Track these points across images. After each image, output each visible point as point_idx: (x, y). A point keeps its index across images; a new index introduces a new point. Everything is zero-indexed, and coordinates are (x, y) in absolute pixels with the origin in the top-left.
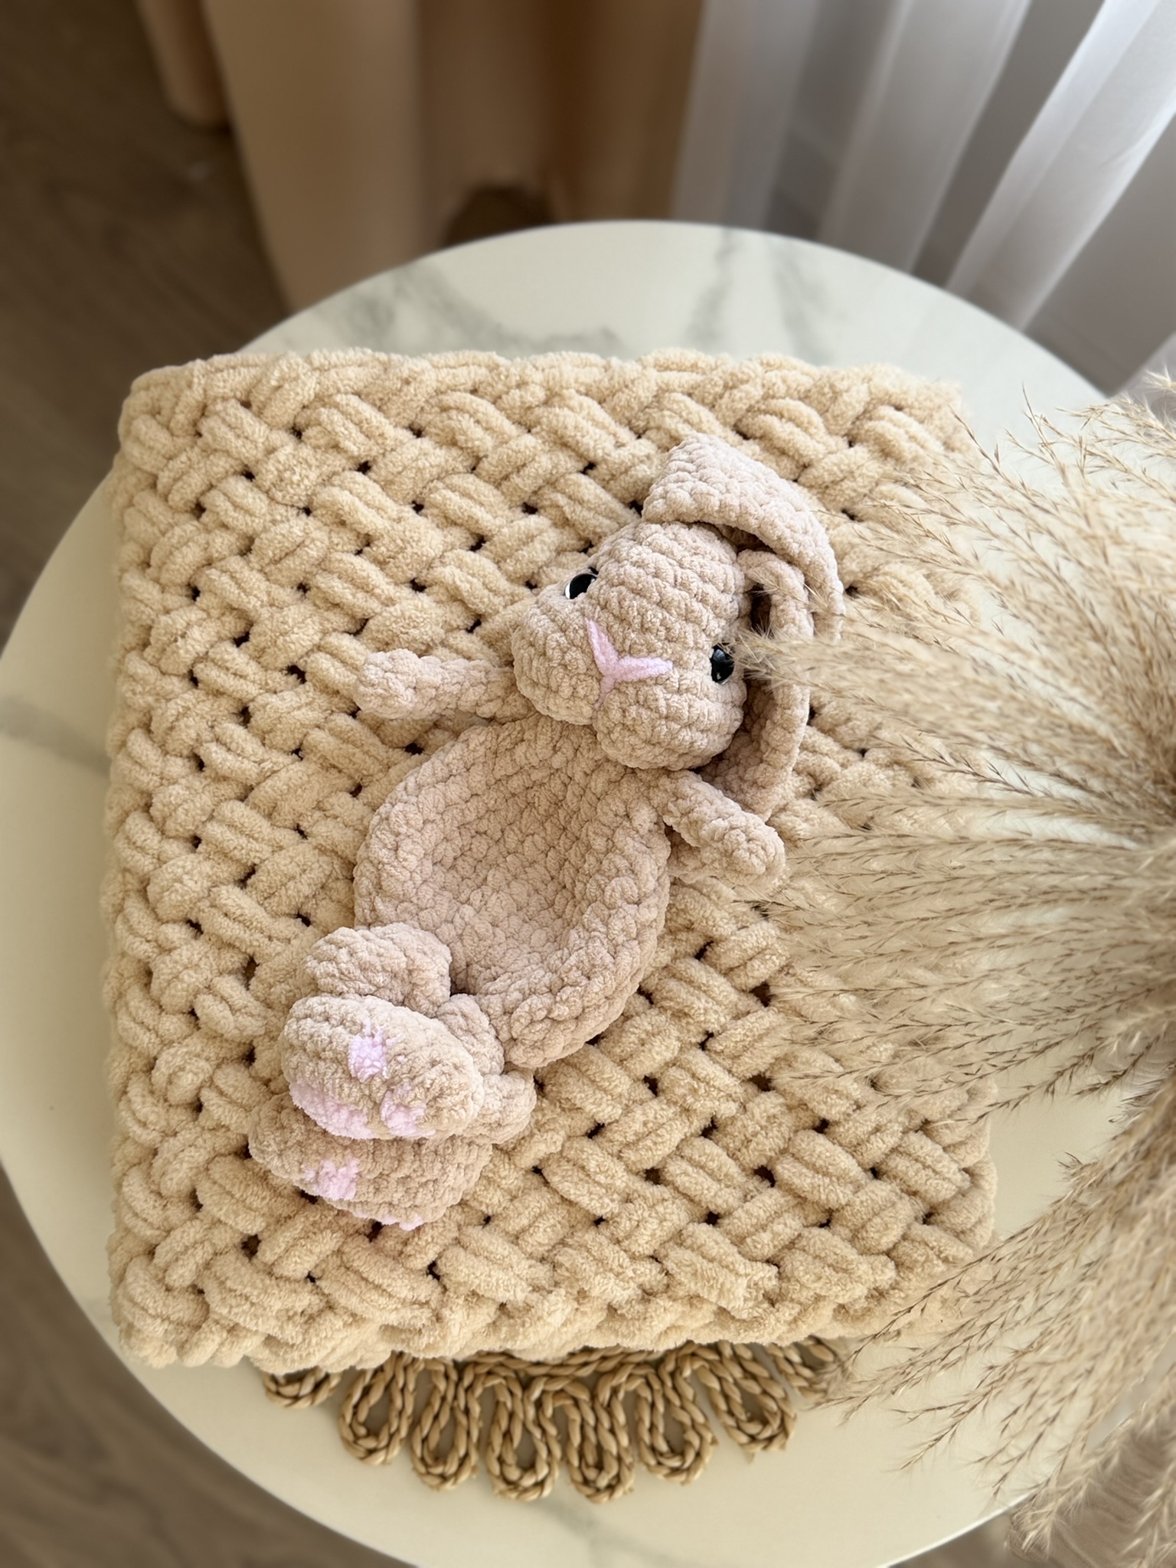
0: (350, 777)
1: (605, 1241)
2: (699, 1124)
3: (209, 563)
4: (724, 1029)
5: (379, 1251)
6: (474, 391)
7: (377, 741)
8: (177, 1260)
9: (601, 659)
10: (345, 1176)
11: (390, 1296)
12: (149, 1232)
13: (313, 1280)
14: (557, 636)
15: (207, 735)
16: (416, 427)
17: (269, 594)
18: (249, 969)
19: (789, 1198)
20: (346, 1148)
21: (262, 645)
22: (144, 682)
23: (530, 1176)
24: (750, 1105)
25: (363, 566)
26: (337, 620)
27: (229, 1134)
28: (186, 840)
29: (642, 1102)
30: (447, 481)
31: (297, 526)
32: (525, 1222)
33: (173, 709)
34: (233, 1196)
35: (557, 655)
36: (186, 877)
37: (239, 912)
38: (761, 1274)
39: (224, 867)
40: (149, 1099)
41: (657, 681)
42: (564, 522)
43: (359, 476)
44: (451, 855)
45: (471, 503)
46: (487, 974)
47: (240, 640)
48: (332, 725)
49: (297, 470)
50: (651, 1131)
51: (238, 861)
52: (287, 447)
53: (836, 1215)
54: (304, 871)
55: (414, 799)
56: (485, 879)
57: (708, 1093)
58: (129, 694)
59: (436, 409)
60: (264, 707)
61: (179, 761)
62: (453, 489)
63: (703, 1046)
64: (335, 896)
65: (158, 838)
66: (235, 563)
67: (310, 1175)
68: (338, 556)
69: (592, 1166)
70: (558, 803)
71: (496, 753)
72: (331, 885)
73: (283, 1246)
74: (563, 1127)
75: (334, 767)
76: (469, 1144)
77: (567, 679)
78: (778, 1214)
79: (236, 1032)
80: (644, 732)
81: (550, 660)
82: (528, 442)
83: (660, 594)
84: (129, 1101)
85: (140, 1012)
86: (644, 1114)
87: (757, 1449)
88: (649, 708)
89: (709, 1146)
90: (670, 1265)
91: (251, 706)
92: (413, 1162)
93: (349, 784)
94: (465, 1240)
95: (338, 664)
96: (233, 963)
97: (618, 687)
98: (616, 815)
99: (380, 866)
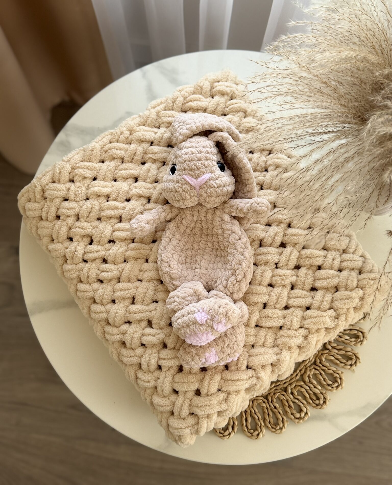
0: (143, 258)
1: (286, 331)
2: (289, 287)
3: (70, 229)
4: (279, 260)
5: (232, 371)
6: (110, 143)
7: (144, 245)
8: (181, 409)
9: (192, 183)
10: (213, 355)
11: (242, 380)
12: (169, 408)
13: (220, 390)
14: (177, 184)
15: (99, 272)
16: (101, 161)
17: (91, 226)
18: (150, 324)
19: (324, 290)
20: (208, 347)
21: (98, 240)
22: (73, 269)
23: (256, 328)
24: (298, 274)
25: (111, 203)
26: (114, 221)
27: (173, 368)
28: (111, 303)
29: (272, 291)
30: (118, 169)
31: (89, 203)
32: (263, 340)
33: (85, 271)
34: (185, 383)
35: (180, 189)
36: (118, 311)
37: (138, 310)
38: (330, 313)
39: (126, 302)
40: (146, 374)
41: (210, 179)
42: (155, 161)
43: (95, 181)
44: (184, 259)
45: (128, 170)
46: (213, 282)
47: (91, 243)
48: (130, 248)
49: (79, 190)
50: (279, 296)
51: (129, 298)
52: (72, 186)
53: (338, 287)
54: (148, 289)
55: (165, 251)
56: (196, 260)
57: (286, 278)
58: (71, 276)
59: (104, 153)
60: (109, 255)
61: (95, 284)
62: (122, 170)
63: (277, 268)
64: (160, 290)
65: (103, 307)
66: (78, 224)
67: (204, 361)
68: (103, 205)
69: (270, 314)
70: (202, 230)
71: (178, 227)
72: (157, 288)
73: (207, 386)
74: (256, 310)
75: (137, 258)
76: (238, 327)
77: (187, 194)
78: (324, 296)
79: (158, 340)
80: (214, 194)
81: (179, 192)
82: (133, 146)
83: (197, 157)
84: (140, 379)
85: (128, 354)
86: (274, 293)
87: (354, 367)
88: (212, 188)
89: (295, 291)
90: (306, 326)
91: (105, 257)
92: (227, 340)
93: (144, 260)
94: (251, 354)
95: (121, 232)
96: (145, 324)
97: (201, 188)
98: (219, 222)
99: (168, 273)
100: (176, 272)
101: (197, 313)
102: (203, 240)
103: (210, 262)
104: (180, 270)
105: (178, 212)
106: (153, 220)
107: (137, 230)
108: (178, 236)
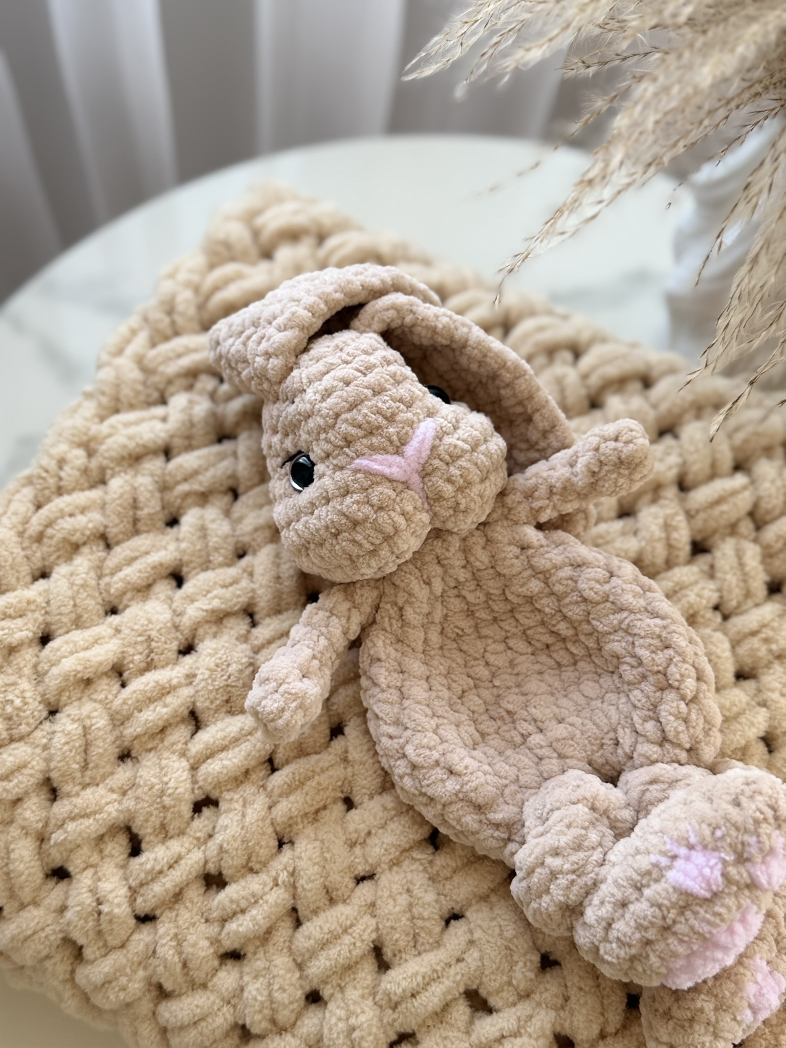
0: (335, 801)
3: (42, 839)
4: (719, 590)
6: (39, 507)
7: (314, 758)
9: (393, 472)
14: (348, 500)
15: (213, 930)
16: (37, 574)
17: (112, 790)
18: (477, 1001)
20: (740, 963)
21: (158, 823)
22: (119, 971)
25: (139, 685)
26: (178, 735)
28: (306, 1007)
29: (760, 690)
30: (107, 571)
31: (66, 724)
35: (367, 509)
36: (352, 1021)
37: (420, 979)
39: (361, 975)
41: (440, 436)
42: (203, 498)
43: (51, 645)
44: (472, 729)
45: (142, 560)
46: (609, 749)
47: (135, 850)
48: (277, 792)
49: (10, 697)
51: (363, 956)
54: (408, 891)
55: (409, 733)
56: (509, 712)
57: (773, 629)
58: (122, 995)
59: (35, 546)
60: (221, 849)
61: (222, 974)
62: (118, 568)
63: (726, 618)
64: (447, 873)
65: (288, 1037)
66: (61, 808)
67: (748, 1016)
68: (118, 702)
70: (470, 613)
71: (399, 641)
72: (434, 871)
75: (317, 812)
77: (393, 514)
80: (475, 475)
81: (366, 519)
82: (117, 484)
83: (367, 387)
86: (772, 690)
88: (459, 457)
91: (212, 868)
93: (340, 807)
95: (223, 755)
96: (464, 1013)
97: (425, 473)
98: (517, 558)
99: (461, 795)
100: (482, 780)
101: (670, 867)
102: (490, 641)
103: (552, 694)
104: (486, 768)
105: (375, 594)
106: (314, 657)
107: (287, 715)
108: (415, 666)
